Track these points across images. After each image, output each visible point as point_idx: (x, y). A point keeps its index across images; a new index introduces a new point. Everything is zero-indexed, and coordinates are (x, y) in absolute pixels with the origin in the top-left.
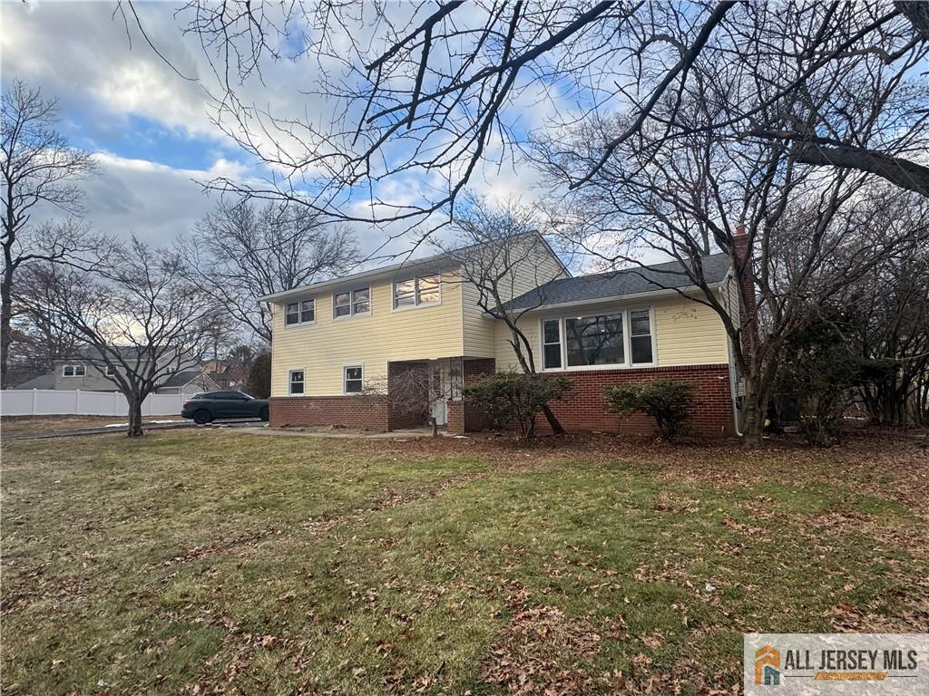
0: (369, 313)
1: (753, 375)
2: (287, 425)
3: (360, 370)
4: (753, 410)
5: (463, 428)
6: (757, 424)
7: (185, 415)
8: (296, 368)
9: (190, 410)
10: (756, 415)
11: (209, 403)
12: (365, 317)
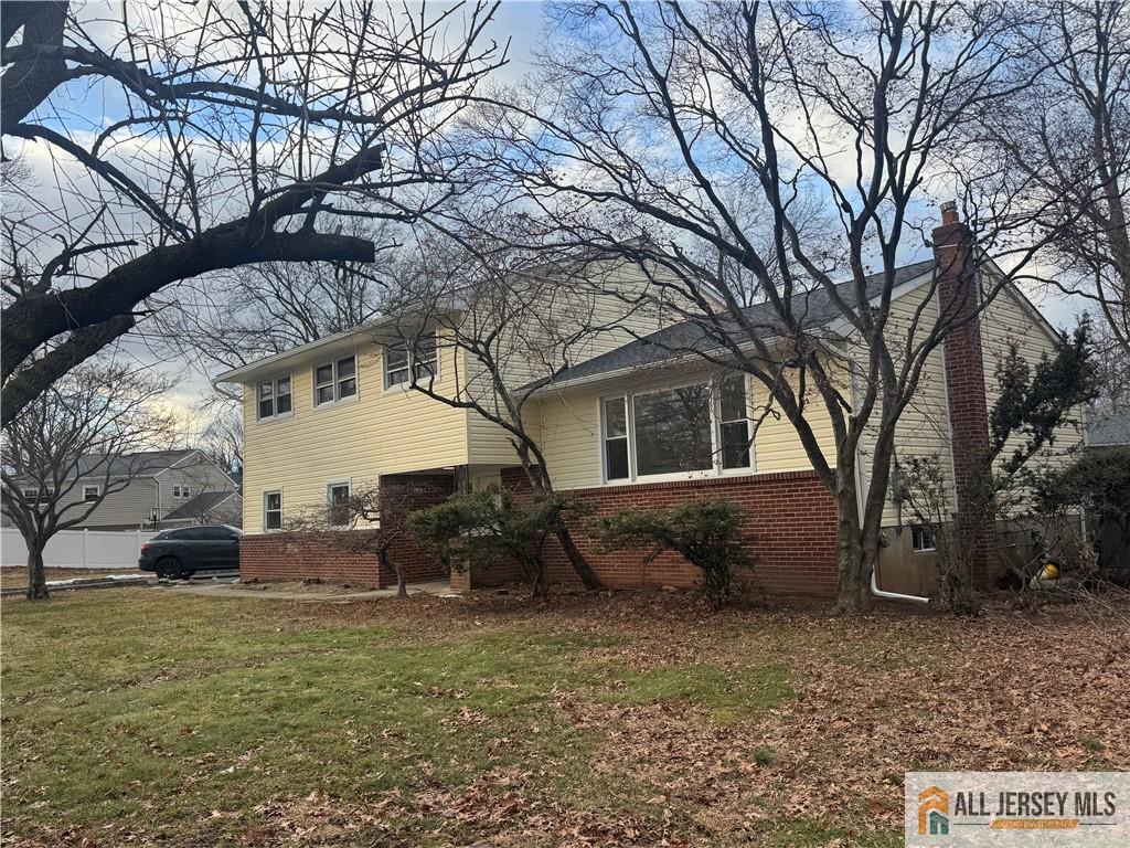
0: (355, 397)
1: (840, 488)
2: (256, 581)
3: (347, 488)
4: (848, 548)
5: (468, 582)
6: (853, 572)
7: (145, 566)
8: (271, 488)
9: (151, 557)
10: (853, 557)
11: (179, 545)
12: (350, 404)
